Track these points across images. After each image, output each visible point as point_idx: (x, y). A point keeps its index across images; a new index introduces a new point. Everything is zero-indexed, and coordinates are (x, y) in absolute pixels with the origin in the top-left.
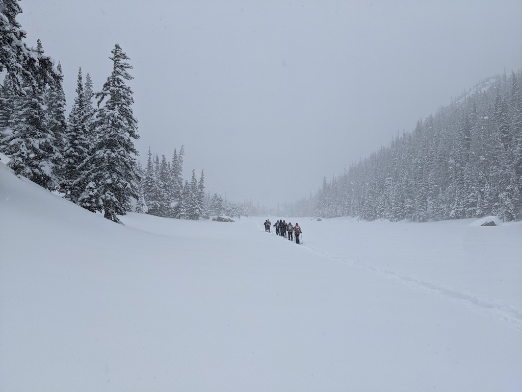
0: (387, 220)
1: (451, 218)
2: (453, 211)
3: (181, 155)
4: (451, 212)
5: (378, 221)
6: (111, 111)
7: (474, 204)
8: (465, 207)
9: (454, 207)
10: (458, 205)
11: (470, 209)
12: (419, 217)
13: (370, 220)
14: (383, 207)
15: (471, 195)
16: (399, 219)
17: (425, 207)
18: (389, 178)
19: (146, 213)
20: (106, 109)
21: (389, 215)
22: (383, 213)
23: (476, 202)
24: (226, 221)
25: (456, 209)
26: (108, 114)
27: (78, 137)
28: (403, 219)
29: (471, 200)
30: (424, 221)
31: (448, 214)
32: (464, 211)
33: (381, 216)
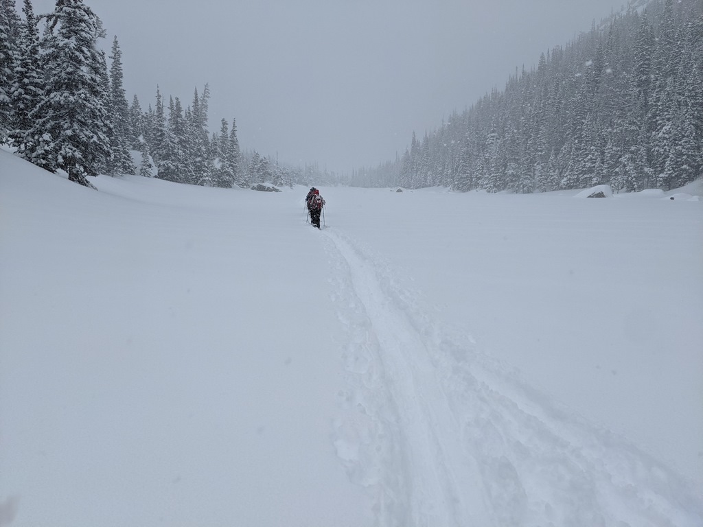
0: (484, 191)
1: (561, 188)
2: (565, 179)
3: (206, 98)
4: (563, 180)
5: (473, 192)
6: (66, 40)
7: (591, 170)
8: (580, 174)
9: (567, 174)
10: (572, 170)
11: (585, 176)
12: (524, 187)
13: (464, 191)
14: (481, 174)
15: (589, 157)
16: (499, 190)
17: (532, 174)
18: (493, 134)
19: (156, 177)
20: (60, 38)
21: (487, 184)
22: (480, 182)
23: (594, 167)
24: (269, 190)
25: (568, 177)
26: (61, 44)
27: (28, 75)
28: (504, 189)
29: (588, 165)
30: (529, 192)
31: (558, 184)
32: (578, 180)
33: (477, 185)
